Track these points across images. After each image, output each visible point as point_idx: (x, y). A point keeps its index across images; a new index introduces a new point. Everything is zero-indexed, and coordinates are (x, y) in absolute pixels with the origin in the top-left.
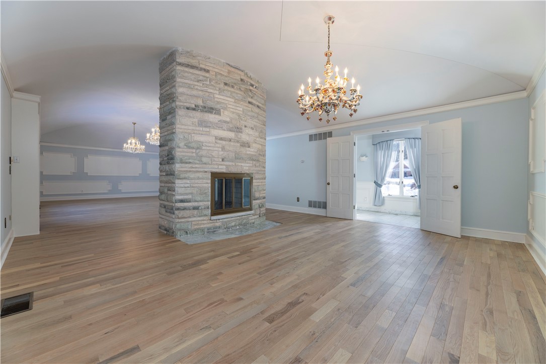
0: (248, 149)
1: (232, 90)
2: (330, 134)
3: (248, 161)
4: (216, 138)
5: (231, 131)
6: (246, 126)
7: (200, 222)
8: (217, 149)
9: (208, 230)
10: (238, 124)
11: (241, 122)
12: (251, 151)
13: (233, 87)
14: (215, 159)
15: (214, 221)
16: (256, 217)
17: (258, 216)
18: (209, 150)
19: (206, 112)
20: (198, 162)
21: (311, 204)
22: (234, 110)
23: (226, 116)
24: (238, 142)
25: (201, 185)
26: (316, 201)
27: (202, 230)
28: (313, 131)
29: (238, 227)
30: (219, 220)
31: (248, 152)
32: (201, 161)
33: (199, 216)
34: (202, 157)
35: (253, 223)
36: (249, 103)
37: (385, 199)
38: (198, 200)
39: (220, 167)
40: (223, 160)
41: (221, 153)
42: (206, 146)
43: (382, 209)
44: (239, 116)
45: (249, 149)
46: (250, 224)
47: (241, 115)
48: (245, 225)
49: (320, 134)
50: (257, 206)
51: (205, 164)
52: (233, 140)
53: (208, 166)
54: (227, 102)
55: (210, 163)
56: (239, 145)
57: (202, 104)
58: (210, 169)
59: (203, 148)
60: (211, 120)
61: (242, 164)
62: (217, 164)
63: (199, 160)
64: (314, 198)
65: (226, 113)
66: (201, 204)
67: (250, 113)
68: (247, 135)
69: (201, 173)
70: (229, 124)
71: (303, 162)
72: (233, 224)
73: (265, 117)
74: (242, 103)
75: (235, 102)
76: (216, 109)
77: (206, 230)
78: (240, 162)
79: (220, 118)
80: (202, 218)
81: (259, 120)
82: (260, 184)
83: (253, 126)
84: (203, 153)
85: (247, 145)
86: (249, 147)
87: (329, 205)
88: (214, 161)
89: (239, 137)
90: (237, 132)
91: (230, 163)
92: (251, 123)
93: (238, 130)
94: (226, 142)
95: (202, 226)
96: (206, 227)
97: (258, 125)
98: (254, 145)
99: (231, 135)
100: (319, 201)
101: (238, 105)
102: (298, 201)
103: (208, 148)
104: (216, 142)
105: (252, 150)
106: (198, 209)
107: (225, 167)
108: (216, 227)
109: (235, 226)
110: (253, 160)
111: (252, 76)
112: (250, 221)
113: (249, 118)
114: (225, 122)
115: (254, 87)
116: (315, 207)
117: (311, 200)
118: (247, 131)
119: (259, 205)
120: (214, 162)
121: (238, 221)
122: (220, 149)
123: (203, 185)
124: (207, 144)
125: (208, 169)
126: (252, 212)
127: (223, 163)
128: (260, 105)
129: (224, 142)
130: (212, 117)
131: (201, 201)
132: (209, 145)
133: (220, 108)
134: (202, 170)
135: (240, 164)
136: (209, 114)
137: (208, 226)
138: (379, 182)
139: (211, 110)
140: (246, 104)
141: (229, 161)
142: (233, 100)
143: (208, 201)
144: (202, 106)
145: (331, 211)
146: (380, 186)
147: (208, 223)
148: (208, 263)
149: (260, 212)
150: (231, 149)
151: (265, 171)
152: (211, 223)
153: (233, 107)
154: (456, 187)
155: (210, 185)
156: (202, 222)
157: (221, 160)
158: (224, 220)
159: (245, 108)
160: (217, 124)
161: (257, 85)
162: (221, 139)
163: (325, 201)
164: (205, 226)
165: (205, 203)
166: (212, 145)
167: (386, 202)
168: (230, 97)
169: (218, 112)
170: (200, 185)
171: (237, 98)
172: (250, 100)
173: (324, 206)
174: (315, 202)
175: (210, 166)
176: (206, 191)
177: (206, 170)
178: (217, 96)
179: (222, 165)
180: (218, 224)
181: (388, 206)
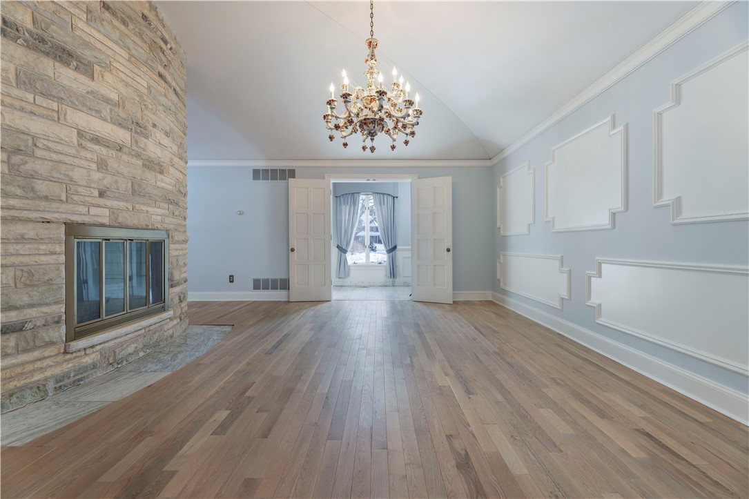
0: (160, 176)
1: (123, 28)
2: (292, 173)
3: (161, 204)
4: (81, 134)
5: (120, 125)
6: (154, 126)
7: (29, 368)
8: (84, 163)
9: (57, 381)
10: (139, 115)
11: (146, 112)
12: (166, 182)
13: (124, 23)
14: (80, 189)
15: (79, 354)
16: (175, 322)
17: (179, 320)
18: (60, 162)
19: (47, 54)
20: (19, 192)
21: (257, 285)
22: (129, 80)
23: (108, 85)
24: (138, 156)
25: (32, 258)
26: (268, 280)
27: (40, 388)
28: (262, 164)
29: (141, 354)
30: (92, 347)
31: (160, 184)
32: (33, 190)
33: (25, 351)
34: (32, 177)
35: (172, 337)
36: (160, 76)
37: (351, 268)
38: (19, 303)
39: (93, 211)
40: (101, 194)
41: (97, 175)
42: (48, 149)
43: (348, 281)
44: (140, 96)
45: (162, 177)
46: (166, 340)
47: (145, 98)
48: (157, 344)
49: (274, 171)
50: (176, 300)
51: (46, 198)
52: (125, 150)
53: (55, 205)
54: (109, 52)
55: (64, 198)
56: (140, 163)
57: (30, 26)
58: (64, 216)
59: (38, 153)
60: (65, 82)
61: (150, 209)
62: (83, 204)
63: (23, 188)
64: (263, 275)
65: (109, 78)
66: (33, 312)
67: (162, 99)
68: (158, 146)
69: (30, 226)
70: (116, 109)
71: (241, 213)
72: (131, 349)
73: (185, 117)
74: (145, 69)
75: (129, 60)
76: (79, 59)
77: (51, 385)
78: (144, 204)
79: (93, 85)
80: (36, 354)
81: (177, 119)
82: (181, 253)
83: (167, 128)
84: (41, 168)
85: (157, 167)
86: (161, 173)
87: (294, 283)
88: (77, 193)
89: (142, 145)
90: (136, 132)
91: (122, 204)
92: (165, 121)
93: (138, 128)
94: (110, 151)
95: (36, 378)
96: (52, 376)
97: (176, 129)
98: (172, 170)
99: (123, 136)
100: (273, 277)
101: (136, 71)
102: (231, 281)
103: (55, 157)
104: (80, 145)
105: (167, 180)
106: (21, 330)
107: (107, 212)
108: (85, 369)
109: (136, 352)
110: (170, 202)
111: (167, 21)
112: (166, 334)
113: (160, 108)
114: (107, 101)
115: (169, 46)
116: (266, 288)
117: (257, 277)
118: (158, 136)
119: (180, 297)
120: (76, 198)
121: (140, 340)
122: (94, 166)
123: (37, 258)
124: (52, 145)
125: (56, 215)
126: (170, 313)
127: (101, 201)
128: (178, 89)
129: (104, 151)
130: (67, 76)
131: (31, 306)
132: (59, 148)
133: (92, 60)
134: (33, 215)
135: (144, 208)
136: (57, 64)
137: (57, 371)
138: (344, 247)
139: (63, 55)
140: (154, 77)
141: (117, 199)
142: (126, 56)
143: (56, 303)
144: (31, 33)
145: (297, 291)
146: (345, 251)
147: (58, 364)
148: (174, 472)
149: (182, 310)
150: (123, 170)
151: (185, 226)
152: (70, 360)
153: (127, 72)
154: (448, 250)
155: (62, 258)
156: (38, 365)
157: (96, 193)
158: (107, 345)
159: (152, 83)
160: (83, 97)
161: (174, 46)
162: (96, 140)
163: (284, 276)
164: (48, 373)
165: (45, 309)
166: (67, 150)
167: (352, 273)
168: (118, 44)
169: (86, 68)
170: (26, 259)
171: (134, 52)
172: (162, 71)
173: (284, 285)
174: (266, 281)
175: (63, 207)
176: (51, 275)
177: (48, 216)
178: (81, 24)
179: (99, 206)
180: (87, 360)
181: (354, 277)
